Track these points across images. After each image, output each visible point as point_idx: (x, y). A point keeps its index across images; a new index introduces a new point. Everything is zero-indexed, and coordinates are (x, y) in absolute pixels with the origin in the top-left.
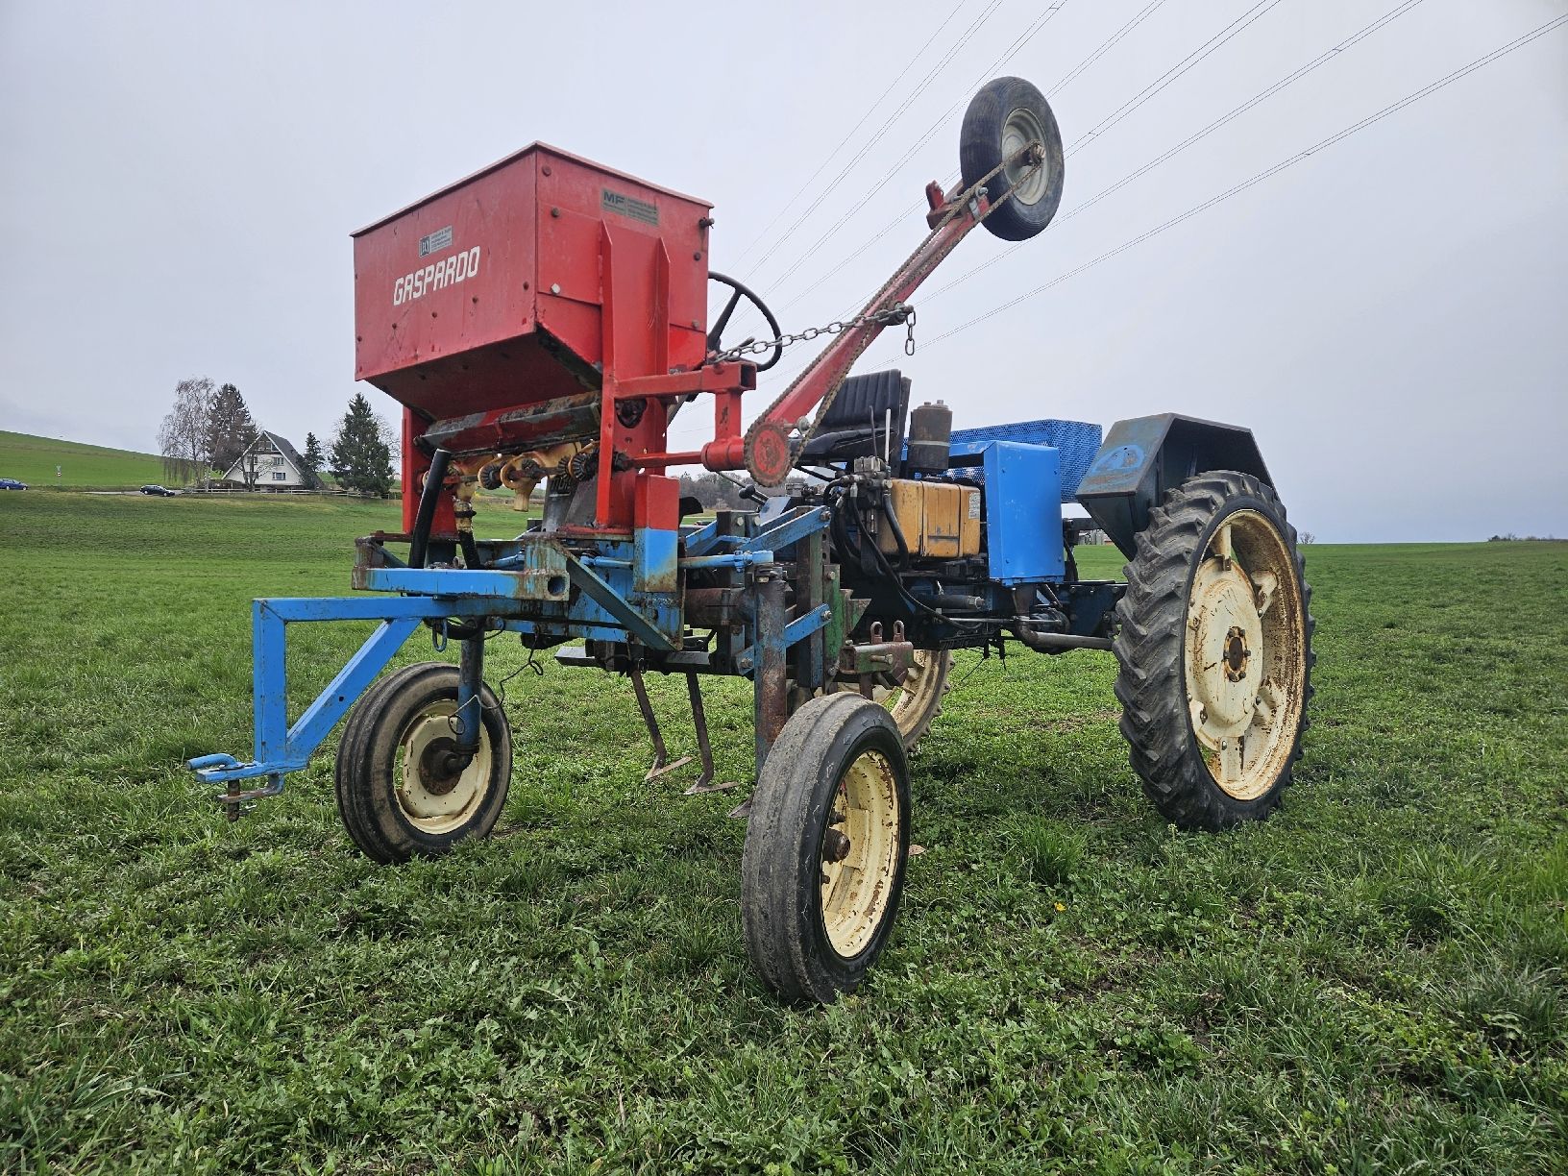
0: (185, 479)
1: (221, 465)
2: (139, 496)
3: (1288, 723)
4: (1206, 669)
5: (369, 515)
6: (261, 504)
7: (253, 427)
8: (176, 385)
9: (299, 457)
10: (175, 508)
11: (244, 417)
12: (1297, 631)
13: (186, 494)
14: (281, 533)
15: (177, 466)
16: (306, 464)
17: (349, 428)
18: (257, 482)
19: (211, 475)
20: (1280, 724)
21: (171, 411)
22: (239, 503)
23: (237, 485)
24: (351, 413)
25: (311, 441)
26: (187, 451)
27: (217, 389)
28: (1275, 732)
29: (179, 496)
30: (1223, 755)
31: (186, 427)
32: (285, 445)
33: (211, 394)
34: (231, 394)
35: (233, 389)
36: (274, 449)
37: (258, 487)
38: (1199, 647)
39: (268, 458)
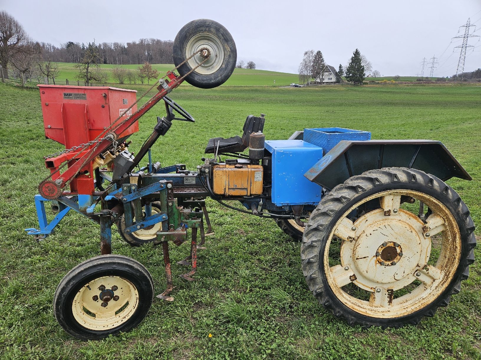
0: (304, 81)
1: (314, 77)
2: (292, 88)
3: (437, 289)
4: (357, 259)
5: (355, 91)
6: (323, 88)
7: (324, 64)
8: (304, 53)
9: (336, 73)
10: (300, 91)
11: (322, 61)
12: (456, 247)
13: (304, 87)
14: (327, 98)
15: (302, 77)
16: (338, 75)
17: (352, 62)
18: (323, 81)
19: (311, 80)
20: (433, 288)
21: (302, 61)
22: (317, 89)
23: (318, 83)
24: (354, 56)
25: (340, 67)
26: (305, 73)
27: (315, 53)
28: (428, 291)
29: (302, 87)
30: (376, 295)
31: (306, 66)
32: (333, 69)
33: (313, 55)
34: (319, 53)
35: (320, 52)
36: (329, 70)
37: (324, 83)
38: (355, 248)
39: (327, 73)
